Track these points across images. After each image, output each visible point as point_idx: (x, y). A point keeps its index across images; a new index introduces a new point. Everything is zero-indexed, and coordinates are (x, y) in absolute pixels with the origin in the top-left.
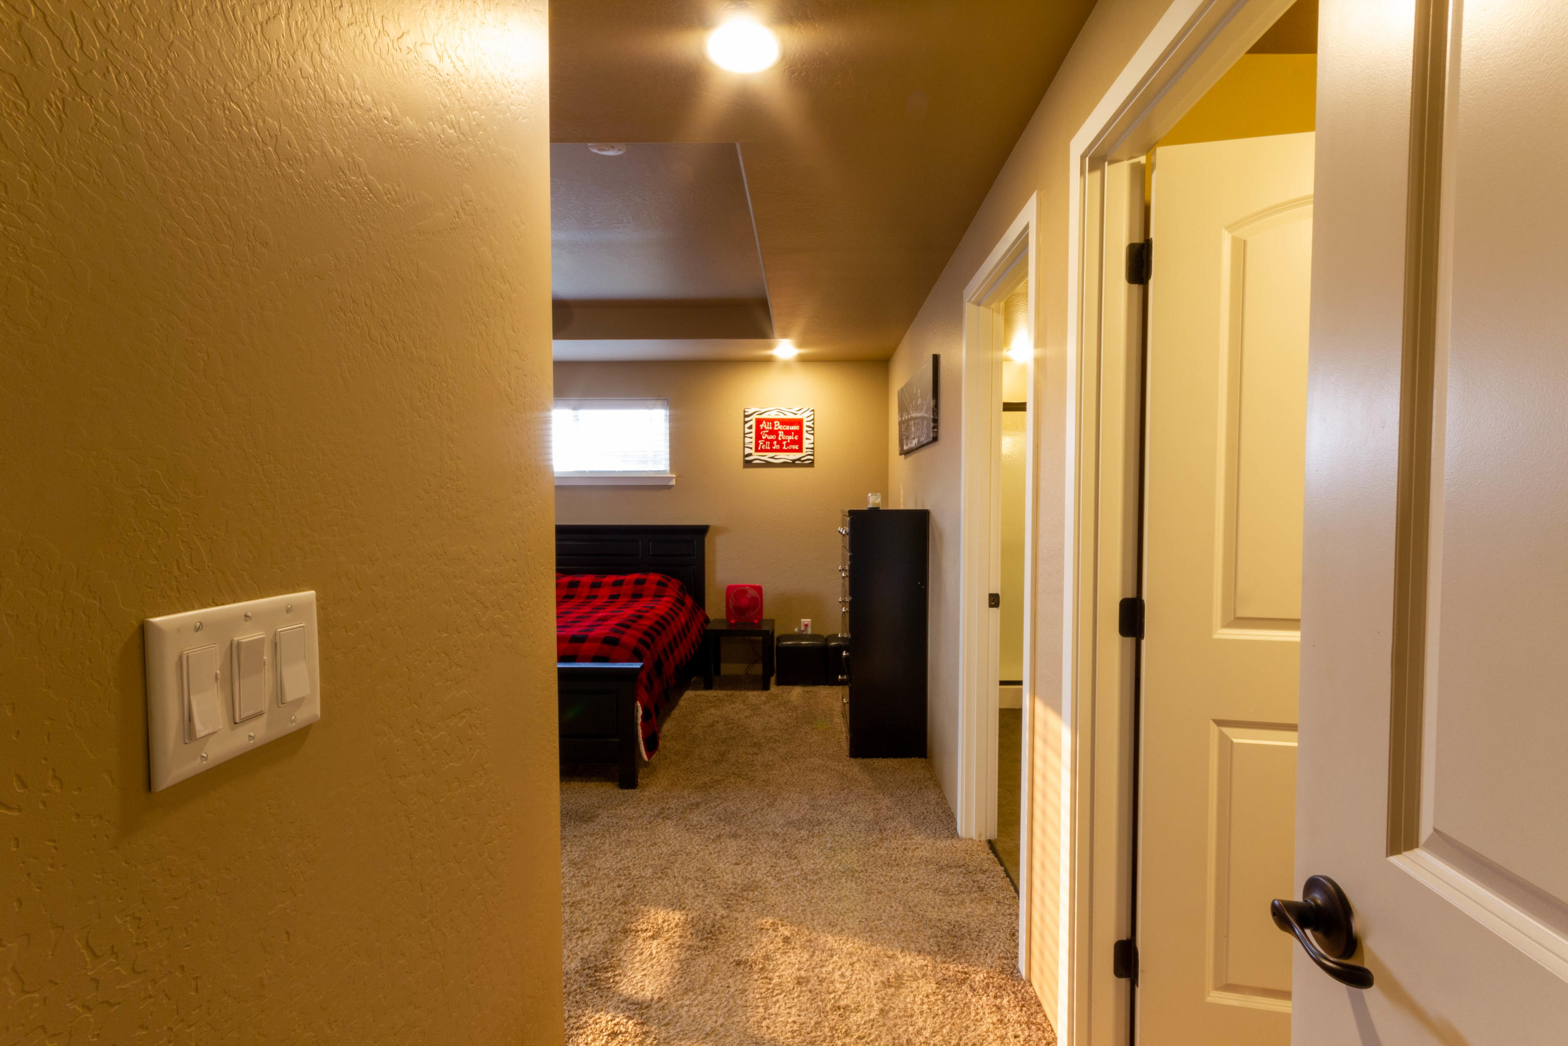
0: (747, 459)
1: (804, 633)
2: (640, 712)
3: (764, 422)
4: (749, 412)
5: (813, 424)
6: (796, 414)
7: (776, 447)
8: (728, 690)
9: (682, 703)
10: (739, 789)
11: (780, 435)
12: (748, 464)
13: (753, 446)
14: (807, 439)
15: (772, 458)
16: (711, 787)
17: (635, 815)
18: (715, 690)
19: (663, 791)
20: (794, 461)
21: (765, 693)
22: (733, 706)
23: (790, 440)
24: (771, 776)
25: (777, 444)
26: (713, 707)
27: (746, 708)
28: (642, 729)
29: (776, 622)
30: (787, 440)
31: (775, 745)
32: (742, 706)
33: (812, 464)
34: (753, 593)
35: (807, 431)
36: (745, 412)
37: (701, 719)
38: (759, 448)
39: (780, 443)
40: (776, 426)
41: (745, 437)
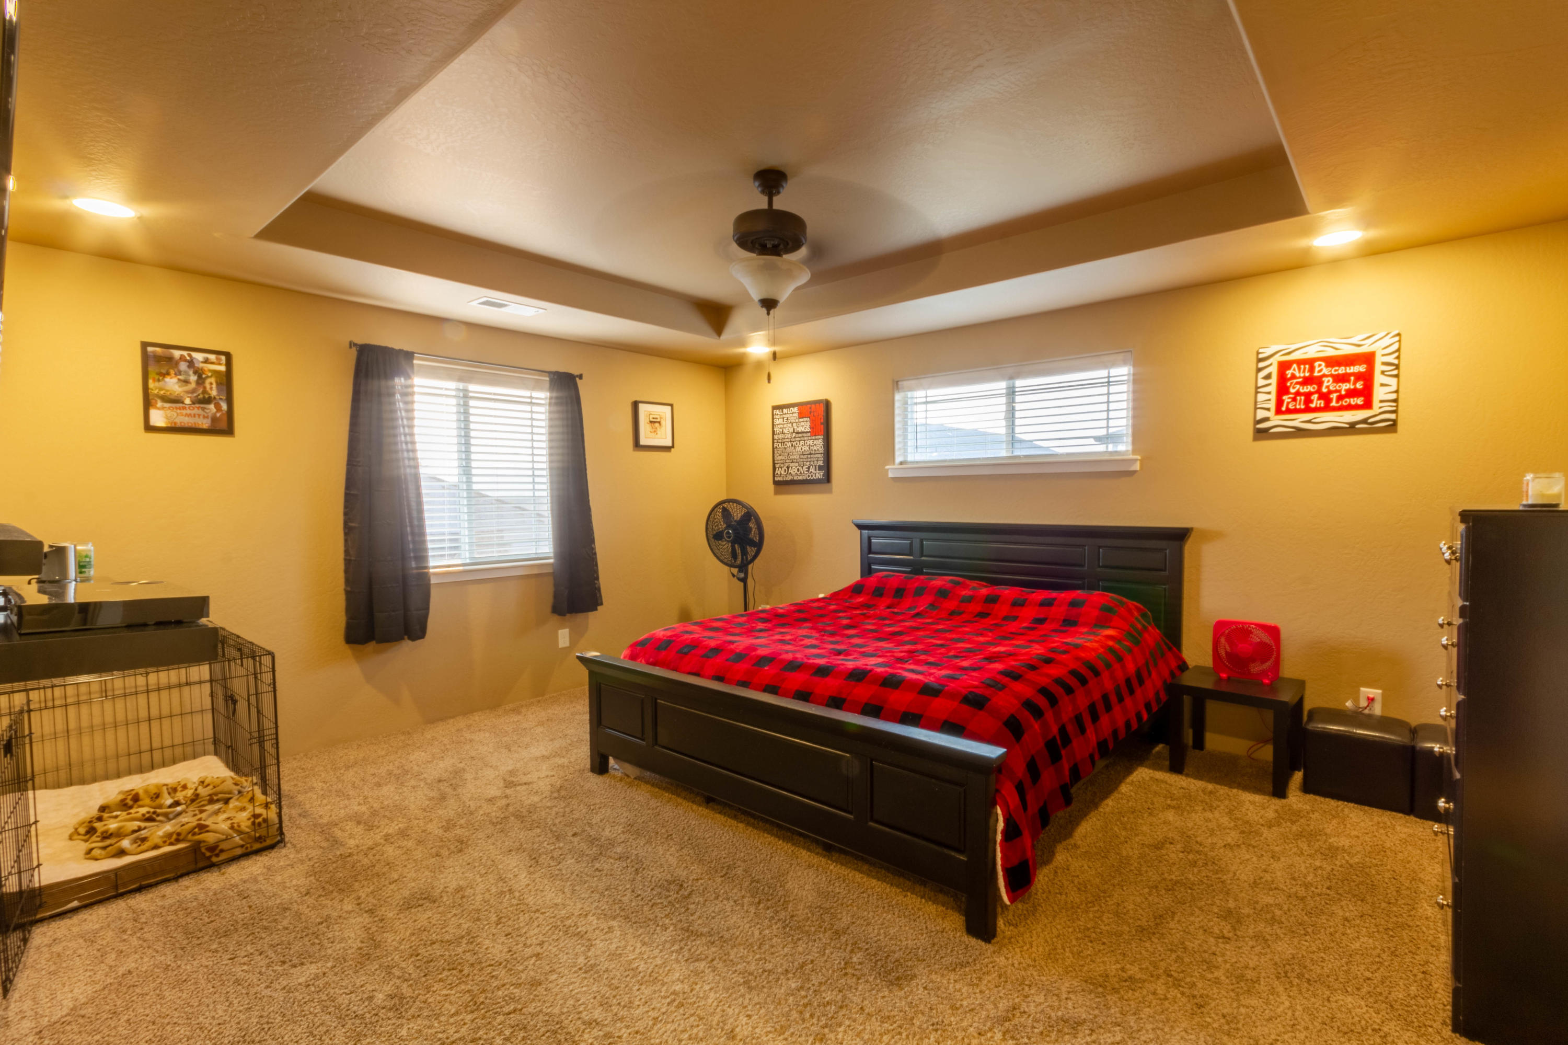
0: (1259, 426)
1: (1366, 711)
2: (1001, 825)
3: (1295, 366)
4: (1267, 352)
5: (1398, 358)
6: (1359, 346)
7: (1316, 402)
8: (1209, 781)
9: (1124, 788)
10: (1168, 1020)
11: (1325, 384)
12: (1261, 434)
13: (1272, 405)
14: (1382, 385)
15: (1309, 421)
16: (1115, 991)
17: (965, 1003)
18: (1187, 775)
19: (1029, 965)
20: (1352, 425)
21: (1276, 803)
22: (1209, 815)
23: (1347, 390)
24: (1243, 1010)
25: (1319, 398)
26: (1174, 807)
27: (1232, 824)
28: (1002, 852)
29: (1308, 686)
30: (1339, 391)
31: (1268, 929)
32: (1225, 821)
33: (1392, 427)
34: (1260, 636)
35: (1383, 372)
36: (1258, 353)
37: (1144, 828)
38: (1284, 409)
39: (1325, 397)
40: (1317, 369)
41: (1257, 393)
